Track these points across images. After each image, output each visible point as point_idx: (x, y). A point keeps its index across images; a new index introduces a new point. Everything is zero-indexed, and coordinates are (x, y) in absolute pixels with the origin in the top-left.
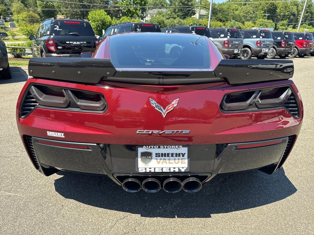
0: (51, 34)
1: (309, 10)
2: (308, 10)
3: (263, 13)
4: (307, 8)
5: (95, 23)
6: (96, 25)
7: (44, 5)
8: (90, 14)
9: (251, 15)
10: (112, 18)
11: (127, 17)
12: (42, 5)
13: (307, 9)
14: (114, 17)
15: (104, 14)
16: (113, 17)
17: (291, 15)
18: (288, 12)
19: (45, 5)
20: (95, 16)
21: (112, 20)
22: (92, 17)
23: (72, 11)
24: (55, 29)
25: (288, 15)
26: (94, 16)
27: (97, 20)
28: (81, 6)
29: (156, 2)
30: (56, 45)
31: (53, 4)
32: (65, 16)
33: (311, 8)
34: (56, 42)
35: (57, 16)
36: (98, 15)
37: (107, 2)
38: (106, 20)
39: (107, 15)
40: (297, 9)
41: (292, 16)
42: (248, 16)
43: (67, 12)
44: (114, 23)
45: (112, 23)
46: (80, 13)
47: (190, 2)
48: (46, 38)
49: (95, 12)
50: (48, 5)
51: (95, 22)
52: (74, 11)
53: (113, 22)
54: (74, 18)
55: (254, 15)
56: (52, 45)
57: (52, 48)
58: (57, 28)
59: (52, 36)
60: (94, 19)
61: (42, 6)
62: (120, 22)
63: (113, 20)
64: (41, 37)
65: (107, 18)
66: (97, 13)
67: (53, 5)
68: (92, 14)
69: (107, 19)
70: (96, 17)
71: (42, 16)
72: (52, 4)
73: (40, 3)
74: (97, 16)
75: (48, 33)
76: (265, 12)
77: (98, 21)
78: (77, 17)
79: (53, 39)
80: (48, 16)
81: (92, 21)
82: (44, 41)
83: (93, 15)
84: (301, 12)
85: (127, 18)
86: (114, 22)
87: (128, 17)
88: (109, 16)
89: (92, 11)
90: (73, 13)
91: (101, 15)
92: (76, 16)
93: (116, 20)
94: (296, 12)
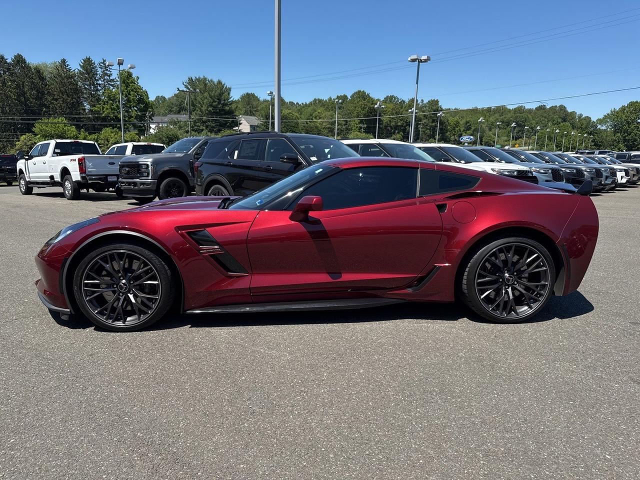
8: (36, 125)
10: (79, 130)
11: (113, 128)
14: (83, 130)
15: (63, 124)
20: (46, 128)
22: (41, 130)
25: (402, 126)
26: (44, 128)
27: (51, 135)
37: (75, 104)
38: (68, 134)
39: (70, 125)
49: (47, 121)
54: (8, 130)
60: (44, 133)
62: (96, 137)
63: (82, 133)
65: (71, 131)
66: (50, 123)
68: (40, 124)
70: (48, 129)
77: (52, 137)
78: (14, 129)
83: (42, 125)
85: (111, 131)
87: (115, 129)
88: (73, 127)
89: (40, 120)
92: (12, 128)
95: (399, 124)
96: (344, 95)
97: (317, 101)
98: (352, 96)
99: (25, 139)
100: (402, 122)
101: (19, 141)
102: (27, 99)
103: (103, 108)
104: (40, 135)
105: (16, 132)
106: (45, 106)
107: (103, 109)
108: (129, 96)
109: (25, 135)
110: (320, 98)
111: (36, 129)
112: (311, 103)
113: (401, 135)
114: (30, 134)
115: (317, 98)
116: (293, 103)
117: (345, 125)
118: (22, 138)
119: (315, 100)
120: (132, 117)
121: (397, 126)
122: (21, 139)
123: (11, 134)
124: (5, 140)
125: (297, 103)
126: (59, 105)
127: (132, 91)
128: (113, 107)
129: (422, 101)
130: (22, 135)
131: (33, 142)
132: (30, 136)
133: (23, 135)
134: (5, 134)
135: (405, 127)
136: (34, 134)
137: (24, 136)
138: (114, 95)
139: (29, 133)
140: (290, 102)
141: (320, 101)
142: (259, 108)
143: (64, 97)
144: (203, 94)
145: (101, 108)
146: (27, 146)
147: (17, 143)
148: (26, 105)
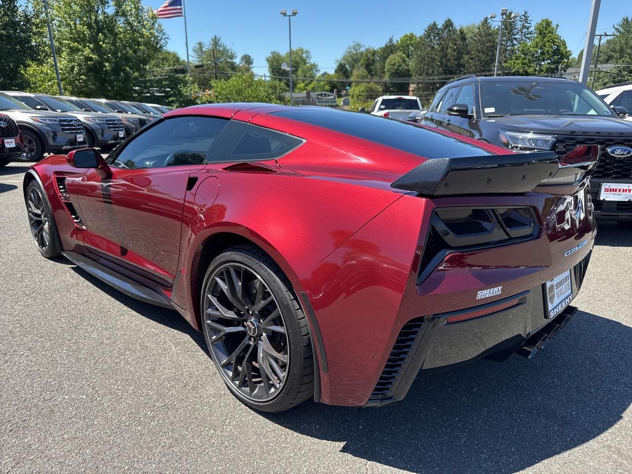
127: (549, 41)
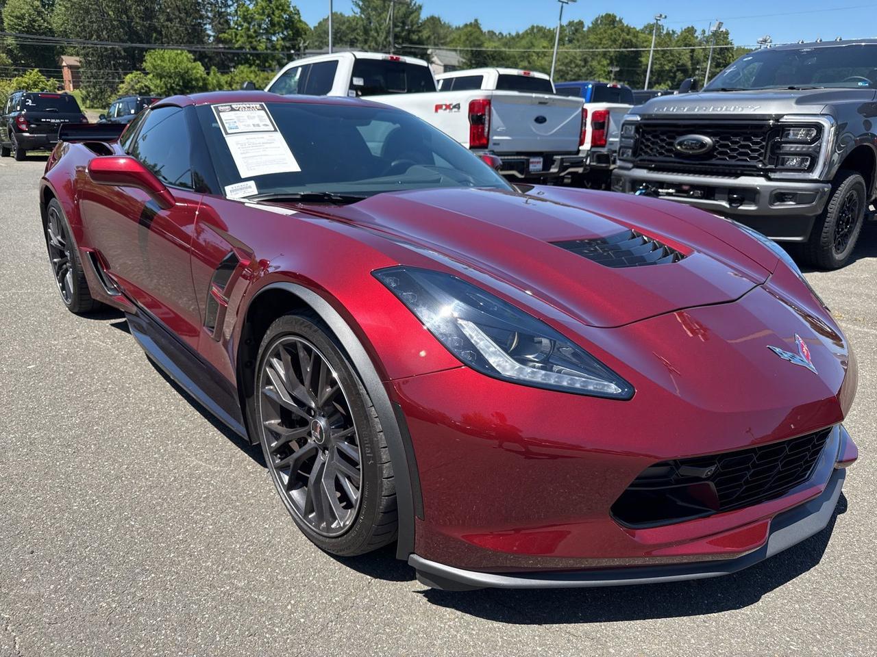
0: (21, 110)
1: (721, 61)
2: (719, 59)
3: (608, 65)
4: (718, 54)
5: (162, 82)
6: (164, 86)
7: (24, 27)
8: (148, 58)
9: (576, 69)
10: (207, 68)
11: (251, 66)
12: (17, 27)
13: (717, 56)
14: (213, 67)
15: (185, 58)
16: (211, 66)
17: (678, 70)
18: (670, 61)
19: (26, 27)
20: (162, 63)
21: (208, 74)
22: (154, 67)
23: (101, 48)
24: (27, 104)
25: (670, 71)
26: (159, 62)
27: (168, 73)
28: (127, 37)
29: (338, 28)
30: (28, 123)
31: (50, 27)
32: (82, 60)
33: (726, 54)
34: (28, 119)
35: (62, 59)
36: (169, 61)
37: (197, 27)
38: (192, 73)
39: (195, 60)
40: (692, 56)
41: (679, 72)
42: (571, 71)
43: (88, 50)
44: (215, 81)
45: (207, 82)
46: (123, 53)
47: (416, 33)
48: (16, 114)
49: (162, 52)
50: (36, 27)
51: (163, 79)
52: (106, 49)
53: (210, 79)
54: (107, 66)
55: (584, 70)
56: (23, 123)
57: (24, 127)
58: (30, 103)
59: (23, 113)
60: (159, 71)
61: (17, 29)
62: (229, 79)
63: (212, 73)
64: (9, 113)
65: (194, 68)
66: (166, 56)
67: (49, 29)
68: (153, 57)
69: (194, 71)
70: (164, 65)
71: (17, 56)
72: (46, 24)
73: (12, 23)
74: (166, 65)
75: (18, 108)
76: (611, 64)
77: (170, 77)
78: (114, 64)
79: (24, 116)
80: (37, 58)
81: (154, 76)
82: (13, 118)
83: (156, 59)
84: (705, 64)
85: (249, 70)
86: (213, 79)
87: (253, 68)
88: (199, 63)
89: (152, 51)
90: (105, 53)
91: (178, 60)
92: (112, 62)
93: (219, 75)
94: (689, 64)
95: (667, 68)
96: (580, 21)
97: (535, 30)
98: (595, 23)
99: (132, 80)
100: (670, 65)
101: (123, 82)
102: (130, 19)
103: (236, 35)
104: (151, 75)
105: (118, 70)
106: (155, 29)
107: (236, 37)
108: (273, 17)
109: (132, 73)
110: (540, 25)
111: (147, 65)
112: (526, 33)
113: (668, 85)
114: (139, 72)
115: (535, 25)
116: (493, 32)
117: (584, 67)
118: (128, 77)
119: (533, 27)
120: (278, 49)
121: (663, 71)
122: (125, 80)
123: (110, 71)
124: (103, 81)
125: (500, 33)
126: (175, 28)
128: (249, 33)
129: (704, 32)
130: (126, 74)
131: (143, 85)
132: (139, 76)
133: (128, 73)
134: (102, 71)
135: (675, 73)
136: (144, 73)
137: (130, 76)
138: (252, 14)
139: (137, 70)
140: (489, 32)
141: (540, 29)
142: (448, 40)
143: (182, 15)
144: (380, 14)
145: (234, 34)
146: (135, 90)
147: (121, 86)
148: (130, 27)
